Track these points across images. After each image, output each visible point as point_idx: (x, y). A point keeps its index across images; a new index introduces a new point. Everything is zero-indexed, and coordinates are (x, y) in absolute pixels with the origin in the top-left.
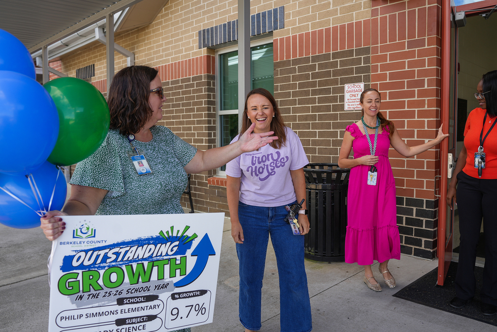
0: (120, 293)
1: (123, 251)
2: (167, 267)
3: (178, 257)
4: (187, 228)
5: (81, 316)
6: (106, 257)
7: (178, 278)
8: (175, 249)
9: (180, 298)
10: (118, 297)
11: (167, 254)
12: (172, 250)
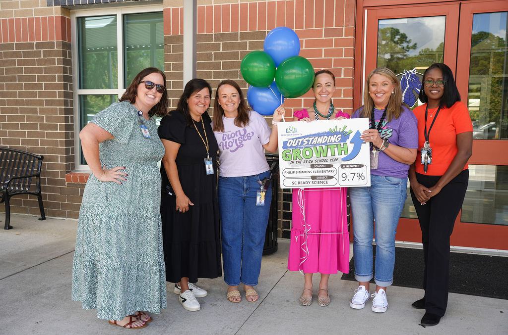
0: (312, 162)
1: (311, 139)
2: (336, 149)
3: (342, 143)
4: (346, 127)
5: (294, 172)
6: (303, 142)
7: (343, 156)
8: (340, 139)
9: (346, 168)
10: (311, 164)
11: (335, 142)
12: (338, 140)
